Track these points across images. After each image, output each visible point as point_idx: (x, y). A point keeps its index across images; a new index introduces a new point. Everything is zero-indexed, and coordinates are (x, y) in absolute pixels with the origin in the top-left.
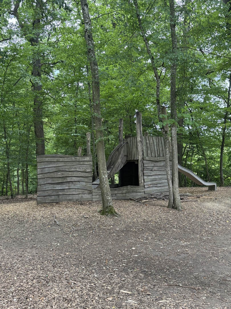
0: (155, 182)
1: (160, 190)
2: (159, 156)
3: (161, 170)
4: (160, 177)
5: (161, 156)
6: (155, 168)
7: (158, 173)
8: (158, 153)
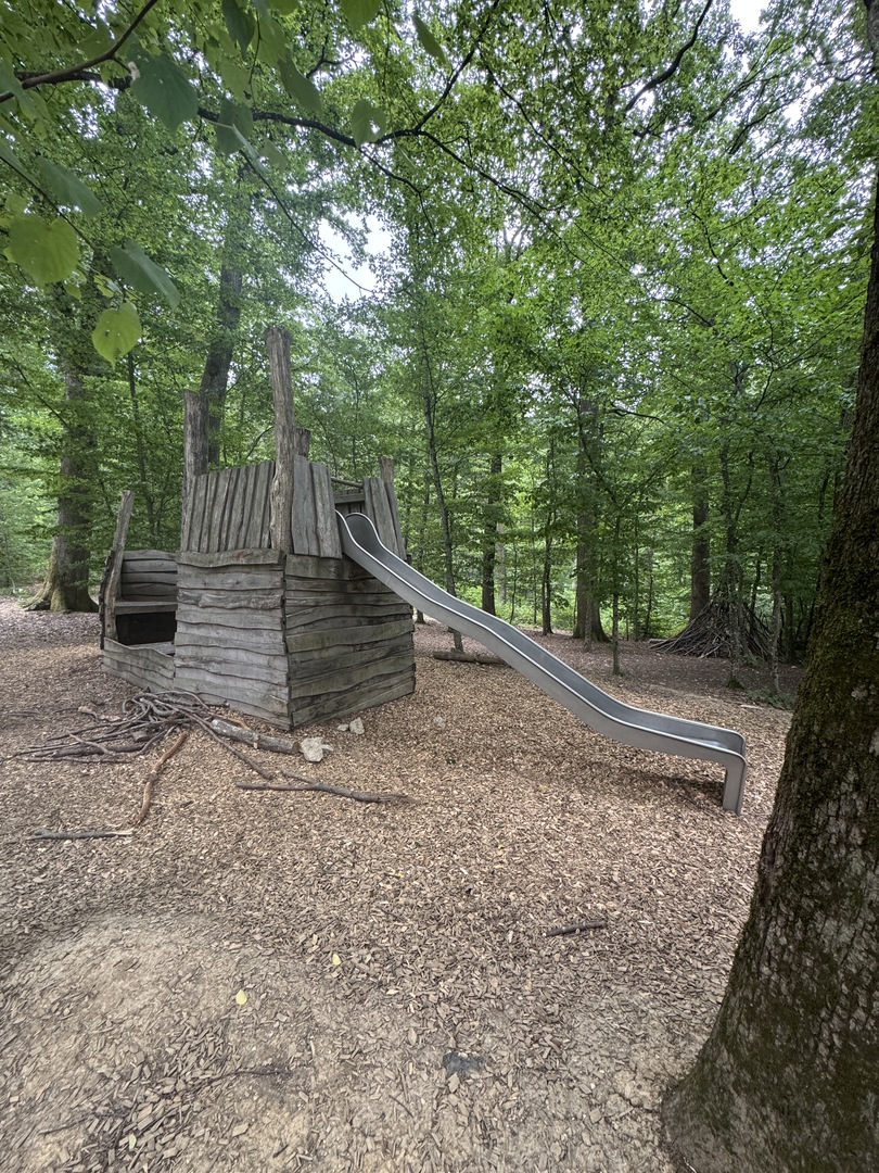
0: (206, 652)
1: (216, 687)
2: (223, 547)
3: (223, 608)
4: (222, 633)
5: (230, 547)
6: (207, 598)
7: (216, 619)
8: (224, 536)
